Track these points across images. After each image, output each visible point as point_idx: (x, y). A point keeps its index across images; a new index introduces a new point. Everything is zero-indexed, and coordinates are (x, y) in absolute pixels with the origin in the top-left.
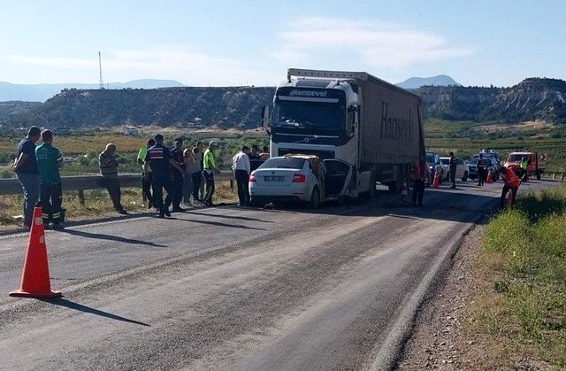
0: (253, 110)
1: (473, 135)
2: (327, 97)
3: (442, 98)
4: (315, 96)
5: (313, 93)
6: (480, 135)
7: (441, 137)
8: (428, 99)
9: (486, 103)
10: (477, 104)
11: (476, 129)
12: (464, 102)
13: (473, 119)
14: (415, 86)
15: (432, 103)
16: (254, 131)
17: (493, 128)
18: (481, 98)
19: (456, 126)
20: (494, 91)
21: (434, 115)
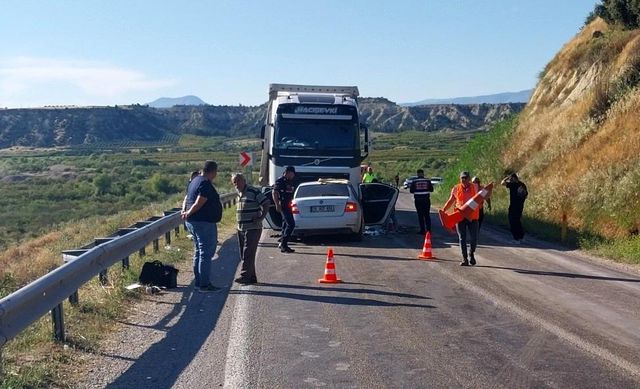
0: (7, 131)
1: (226, 149)
2: (338, 114)
3: (194, 116)
4: (325, 113)
5: (321, 110)
6: (234, 149)
7: (197, 151)
8: (181, 117)
9: (236, 120)
10: (228, 120)
11: (229, 144)
12: (215, 120)
13: (224, 134)
14: (169, 105)
15: (185, 121)
16: (8, 150)
17: (245, 142)
18: (231, 116)
19: (210, 141)
20: (242, 109)
21: (187, 131)
